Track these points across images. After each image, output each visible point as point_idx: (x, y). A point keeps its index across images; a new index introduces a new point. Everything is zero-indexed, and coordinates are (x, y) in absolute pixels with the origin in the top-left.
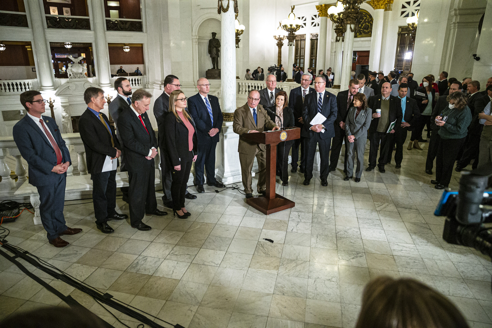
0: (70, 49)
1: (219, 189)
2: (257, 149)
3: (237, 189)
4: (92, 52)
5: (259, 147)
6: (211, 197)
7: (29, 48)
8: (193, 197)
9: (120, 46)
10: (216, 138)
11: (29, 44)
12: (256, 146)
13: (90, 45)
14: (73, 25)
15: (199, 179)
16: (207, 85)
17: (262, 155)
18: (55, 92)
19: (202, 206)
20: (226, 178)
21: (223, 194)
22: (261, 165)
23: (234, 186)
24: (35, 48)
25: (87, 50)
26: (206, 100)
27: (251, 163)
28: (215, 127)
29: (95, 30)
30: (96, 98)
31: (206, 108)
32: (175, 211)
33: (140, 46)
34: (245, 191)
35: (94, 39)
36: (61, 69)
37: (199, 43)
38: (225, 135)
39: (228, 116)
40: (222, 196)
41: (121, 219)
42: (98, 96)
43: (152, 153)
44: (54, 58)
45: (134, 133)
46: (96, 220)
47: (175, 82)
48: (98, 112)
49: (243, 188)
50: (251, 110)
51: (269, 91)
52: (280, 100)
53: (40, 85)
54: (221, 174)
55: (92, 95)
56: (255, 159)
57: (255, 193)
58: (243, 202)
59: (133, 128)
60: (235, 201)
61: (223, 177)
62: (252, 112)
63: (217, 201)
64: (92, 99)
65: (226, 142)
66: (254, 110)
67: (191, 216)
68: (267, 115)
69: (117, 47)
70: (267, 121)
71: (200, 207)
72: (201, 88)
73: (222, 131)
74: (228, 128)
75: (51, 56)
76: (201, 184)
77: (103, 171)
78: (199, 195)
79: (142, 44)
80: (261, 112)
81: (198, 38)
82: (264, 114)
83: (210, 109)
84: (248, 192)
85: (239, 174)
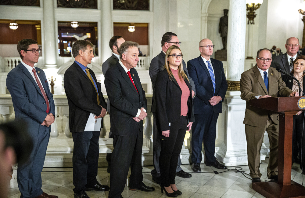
0: (76, 28)
1: (219, 171)
2: (268, 121)
3: (241, 172)
4: (97, 32)
5: (270, 119)
6: (208, 178)
7: (38, 27)
8: (187, 176)
9: (125, 25)
10: (218, 109)
11: (38, 23)
12: (267, 117)
13: (96, 24)
14: (82, 5)
15: (196, 156)
16: (210, 46)
17: (274, 129)
18: (58, 70)
19: (196, 186)
20: (228, 158)
21: (222, 176)
22: (272, 141)
23: (238, 169)
24: (44, 26)
25: (92, 30)
26: (209, 64)
27: (260, 139)
28: (217, 94)
29: (102, 9)
30: (84, 51)
31: (207, 72)
32: (163, 188)
33: (146, 26)
34: (251, 174)
35: (100, 19)
36: (66, 49)
37: (209, 22)
38: (229, 106)
39: (233, 85)
40: (222, 178)
41: (101, 190)
42: (86, 49)
43: (141, 114)
44: (60, 38)
45: (121, 90)
46: (74, 187)
47: (174, 39)
48: (85, 66)
49: (248, 172)
50: (262, 72)
51: (289, 57)
52: (300, 64)
53: (44, 63)
54: (223, 153)
55: (80, 48)
56: (266, 133)
57: (264, 178)
58: (248, 188)
59: (120, 84)
60: (238, 185)
61: (224, 156)
62: (263, 75)
63: (216, 183)
64: (80, 52)
65: (229, 114)
66: (265, 73)
67: (182, 195)
68: (281, 81)
69: (122, 27)
70: (281, 88)
71: (193, 186)
72: (203, 50)
73: (225, 100)
74: (232, 97)
75: (57, 36)
76: (198, 161)
77: (85, 130)
78: (194, 175)
79: (148, 24)
80: (274, 76)
81: (207, 15)
82: (277, 78)
83: (212, 73)
84: (255, 176)
85: (245, 156)
